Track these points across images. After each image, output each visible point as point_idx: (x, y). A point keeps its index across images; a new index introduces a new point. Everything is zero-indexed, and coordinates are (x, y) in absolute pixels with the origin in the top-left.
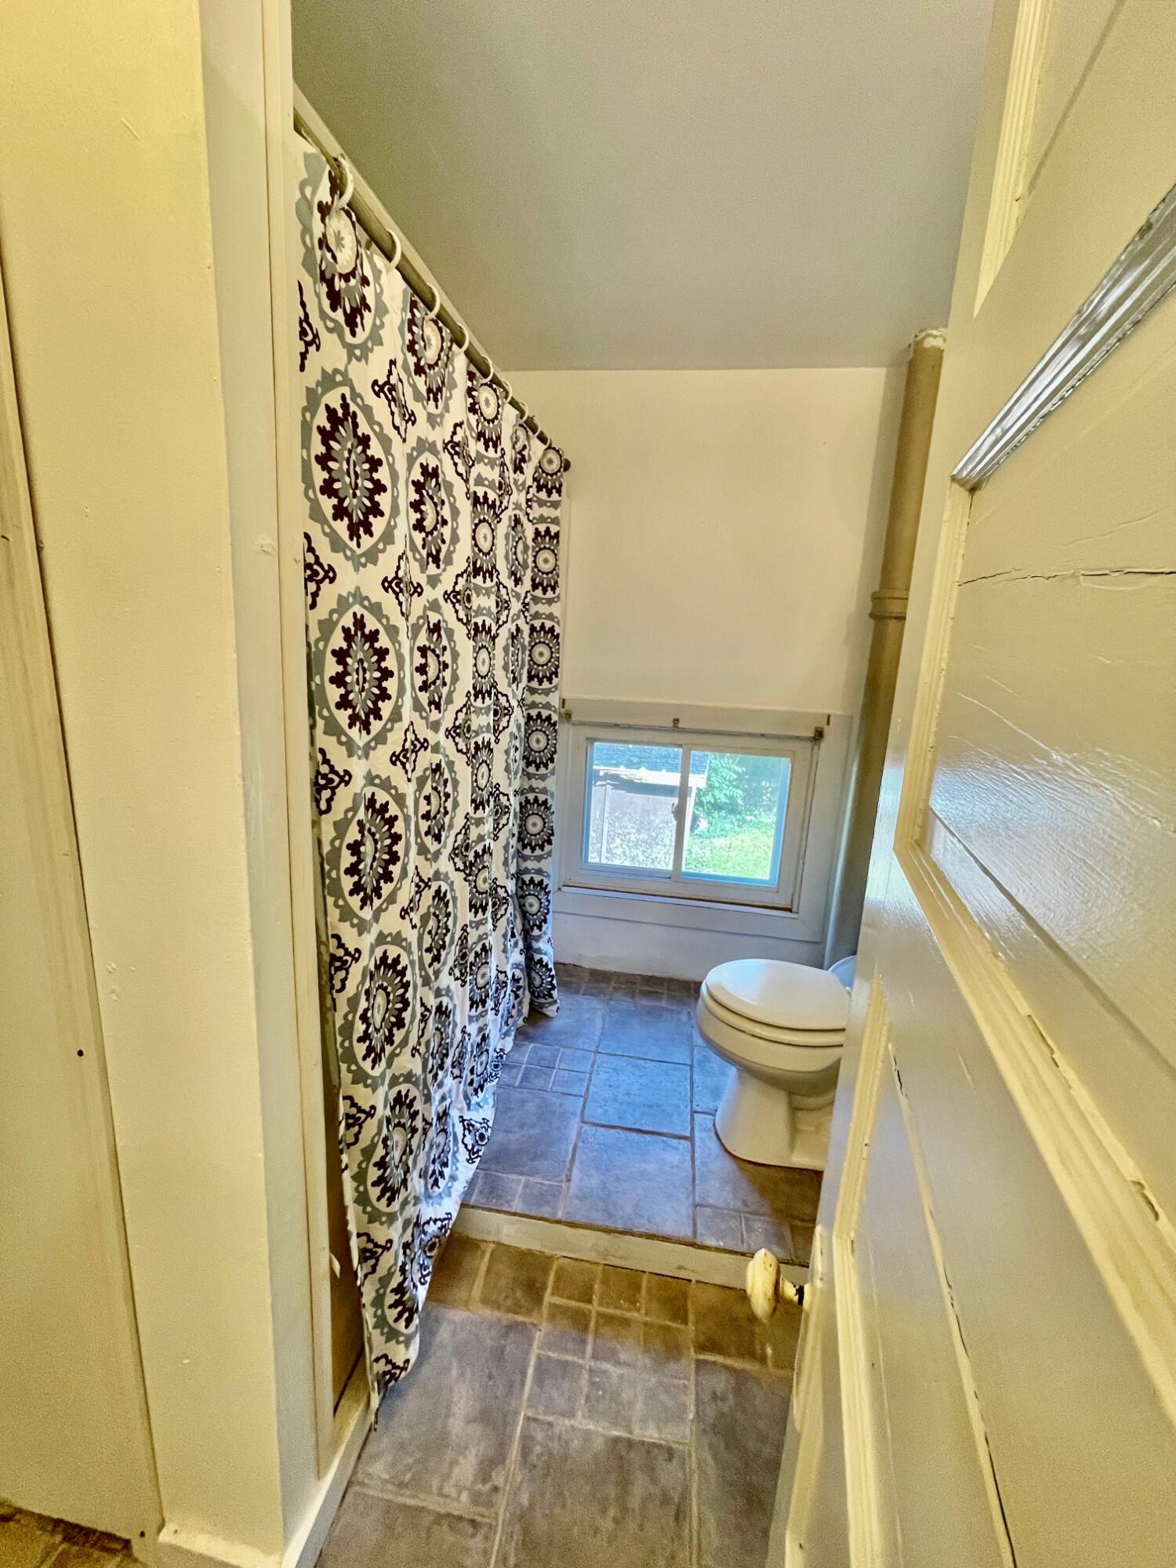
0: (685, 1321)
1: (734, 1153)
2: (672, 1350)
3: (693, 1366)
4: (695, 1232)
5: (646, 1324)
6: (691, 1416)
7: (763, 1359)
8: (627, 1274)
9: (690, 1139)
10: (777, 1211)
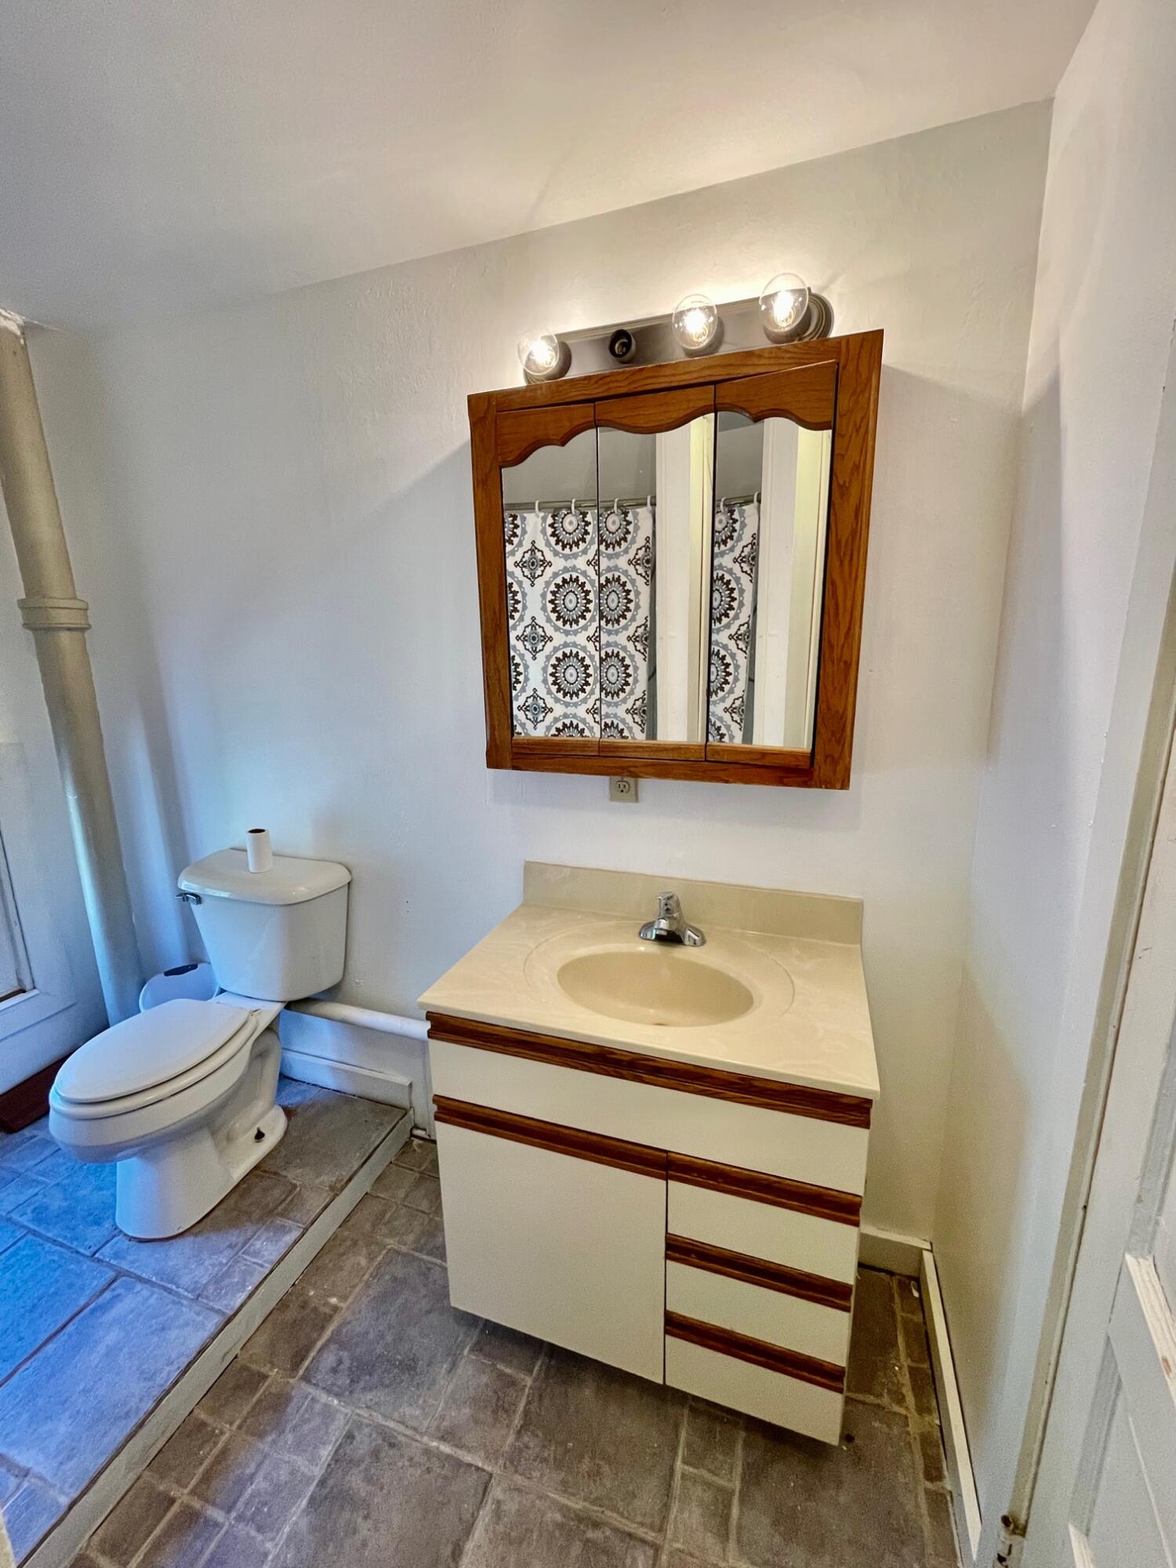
0: (265, 1377)
1: (181, 1230)
2: (279, 1403)
3: (303, 1385)
4: (218, 1312)
5: (240, 1427)
6: (336, 1402)
7: (336, 1309)
8: (180, 1434)
9: (120, 1274)
10: (261, 1220)
